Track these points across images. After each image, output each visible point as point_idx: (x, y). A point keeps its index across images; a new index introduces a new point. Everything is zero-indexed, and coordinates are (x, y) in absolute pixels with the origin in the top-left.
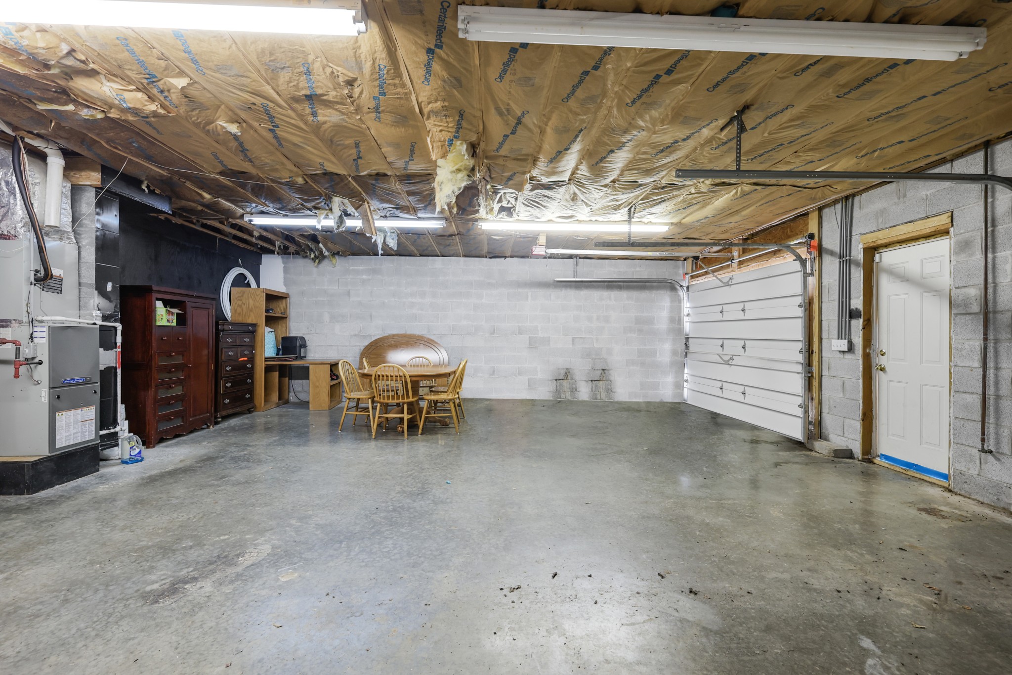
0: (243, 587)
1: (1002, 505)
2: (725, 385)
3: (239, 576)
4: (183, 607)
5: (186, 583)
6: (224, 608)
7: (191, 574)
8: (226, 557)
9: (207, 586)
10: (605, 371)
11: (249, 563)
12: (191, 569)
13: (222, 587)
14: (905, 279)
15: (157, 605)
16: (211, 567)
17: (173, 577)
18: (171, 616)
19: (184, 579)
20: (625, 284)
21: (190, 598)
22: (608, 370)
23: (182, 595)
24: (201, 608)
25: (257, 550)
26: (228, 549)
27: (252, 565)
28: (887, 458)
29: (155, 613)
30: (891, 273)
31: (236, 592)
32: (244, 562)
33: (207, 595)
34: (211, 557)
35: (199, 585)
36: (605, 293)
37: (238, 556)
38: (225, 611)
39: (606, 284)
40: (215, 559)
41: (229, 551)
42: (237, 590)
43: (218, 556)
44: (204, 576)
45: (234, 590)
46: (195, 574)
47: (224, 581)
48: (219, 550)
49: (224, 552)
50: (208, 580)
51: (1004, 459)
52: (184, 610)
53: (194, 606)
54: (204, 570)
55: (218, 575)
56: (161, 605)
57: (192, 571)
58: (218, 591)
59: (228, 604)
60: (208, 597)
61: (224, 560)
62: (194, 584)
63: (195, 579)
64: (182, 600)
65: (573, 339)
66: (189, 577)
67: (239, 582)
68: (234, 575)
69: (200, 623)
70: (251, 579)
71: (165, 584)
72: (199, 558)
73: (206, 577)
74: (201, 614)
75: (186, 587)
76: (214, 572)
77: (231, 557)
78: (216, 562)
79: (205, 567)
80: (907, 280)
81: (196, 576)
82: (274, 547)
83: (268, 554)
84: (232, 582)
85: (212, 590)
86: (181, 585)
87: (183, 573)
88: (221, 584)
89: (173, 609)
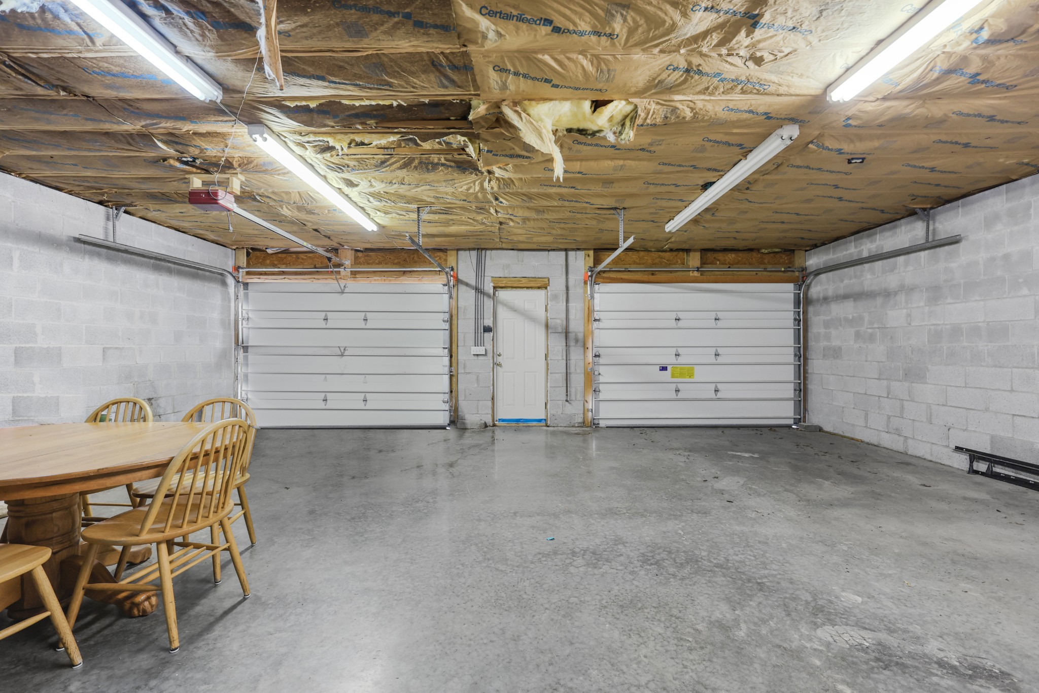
0: (901, 620)
1: (572, 425)
2: (329, 396)
3: (891, 631)
4: (974, 648)
5: (953, 667)
6: (936, 618)
7: (939, 673)
8: (877, 660)
9: (933, 647)
10: (153, 401)
11: (864, 633)
12: (935, 679)
13: (920, 634)
14: (514, 310)
15: (1003, 669)
16: (909, 662)
17: (965, 687)
18: (992, 648)
19: (953, 674)
20: (177, 266)
21: (961, 649)
22: (157, 399)
23: (968, 658)
24: (956, 634)
25: (836, 638)
26: (864, 667)
27: (866, 629)
28: (503, 420)
29: (1008, 663)
30: (506, 305)
31: (911, 621)
32: (868, 639)
33: (940, 639)
34: (895, 674)
35: (941, 655)
36: (152, 277)
37: (865, 650)
38: (937, 616)
39: (152, 261)
40: (895, 669)
41: (867, 663)
42: (909, 622)
43: (886, 667)
44: (926, 659)
45: (912, 624)
46: (935, 669)
47: (912, 637)
48: (876, 676)
49: (873, 668)
50: (927, 652)
51: (573, 403)
52: (975, 644)
53: (962, 639)
54: (920, 666)
55: (911, 648)
56: (998, 666)
57: (937, 675)
58: (926, 634)
59: (929, 619)
60: (941, 637)
61: (884, 658)
62: (945, 659)
63: (941, 664)
64: (971, 654)
65: (105, 350)
66: (945, 671)
67: (899, 625)
68: (895, 635)
69: (966, 624)
70: (885, 619)
71: (982, 686)
72: (912, 685)
73: (925, 655)
74: (961, 630)
75: (957, 664)
76: (911, 656)
77: (873, 655)
78: (897, 664)
79: (916, 667)
80: (515, 311)
81: (936, 666)
82: (816, 626)
83: (833, 625)
84: (905, 631)
85: (932, 640)
86: (962, 670)
87: (949, 682)
88: (918, 638)
89: (987, 652)
